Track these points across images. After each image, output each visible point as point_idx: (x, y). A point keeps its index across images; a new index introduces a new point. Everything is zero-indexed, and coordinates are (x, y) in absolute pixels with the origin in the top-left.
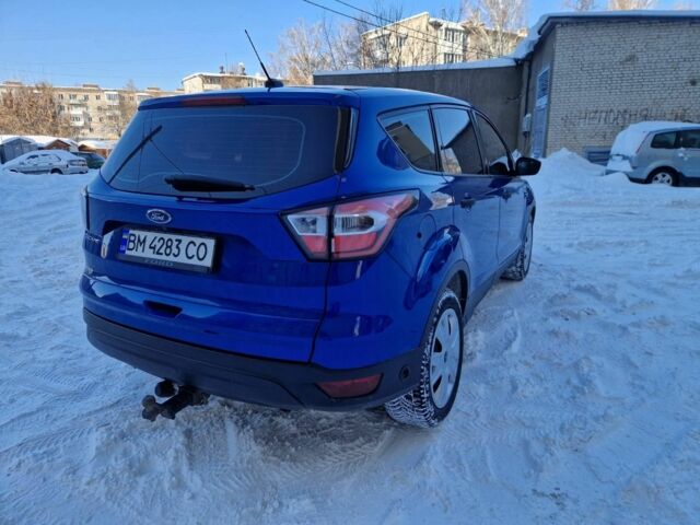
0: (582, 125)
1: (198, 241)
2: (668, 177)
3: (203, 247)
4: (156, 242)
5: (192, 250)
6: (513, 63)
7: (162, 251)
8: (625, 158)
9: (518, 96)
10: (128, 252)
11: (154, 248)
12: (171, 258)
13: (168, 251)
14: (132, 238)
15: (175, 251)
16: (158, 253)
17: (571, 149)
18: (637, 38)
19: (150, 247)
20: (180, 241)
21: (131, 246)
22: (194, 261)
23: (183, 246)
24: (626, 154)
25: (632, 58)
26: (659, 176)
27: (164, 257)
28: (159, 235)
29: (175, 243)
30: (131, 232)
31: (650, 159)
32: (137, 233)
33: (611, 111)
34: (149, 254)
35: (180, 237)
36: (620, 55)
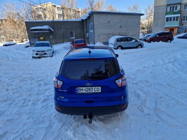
0: (102, 36)
1: (97, 87)
2: (120, 48)
3: (98, 89)
4: (86, 89)
5: (96, 89)
6: (81, 20)
7: (88, 90)
8: (112, 44)
9: (83, 28)
10: (78, 92)
11: (86, 90)
12: (91, 92)
13: (90, 90)
14: (79, 89)
15: (91, 90)
16: (87, 91)
17: (100, 42)
18: (110, 17)
19: (85, 90)
20: (92, 88)
21: (79, 91)
22: (97, 91)
23: (93, 89)
24: (112, 43)
25: (109, 22)
26: (119, 48)
27: (89, 92)
28: (86, 88)
29: (91, 89)
30: (78, 88)
31: (117, 44)
32: (80, 88)
33: (107, 33)
34: (84, 92)
35: (92, 87)
36: (107, 21)
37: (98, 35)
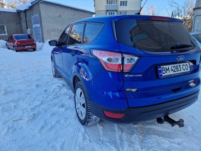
0: (52, 33)
1: (185, 64)
3: (186, 66)
4: (173, 68)
5: (184, 67)
7: (176, 70)
10: (163, 75)
11: (173, 70)
12: (179, 72)
13: (177, 70)
14: (163, 69)
15: (180, 69)
16: (175, 72)
19: (171, 70)
20: (180, 66)
21: (164, 72)
22: (186, 71)
27: (177, 72)
28: (173, 65)
29: (179, 67)
30: (162, 67)
32: (165, 67)
34: (172, 73)
35: (179, 64)
36: (58, 15)
37: (47, 31)
